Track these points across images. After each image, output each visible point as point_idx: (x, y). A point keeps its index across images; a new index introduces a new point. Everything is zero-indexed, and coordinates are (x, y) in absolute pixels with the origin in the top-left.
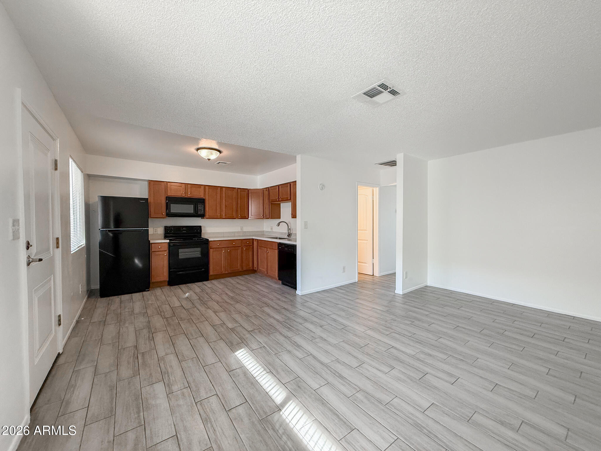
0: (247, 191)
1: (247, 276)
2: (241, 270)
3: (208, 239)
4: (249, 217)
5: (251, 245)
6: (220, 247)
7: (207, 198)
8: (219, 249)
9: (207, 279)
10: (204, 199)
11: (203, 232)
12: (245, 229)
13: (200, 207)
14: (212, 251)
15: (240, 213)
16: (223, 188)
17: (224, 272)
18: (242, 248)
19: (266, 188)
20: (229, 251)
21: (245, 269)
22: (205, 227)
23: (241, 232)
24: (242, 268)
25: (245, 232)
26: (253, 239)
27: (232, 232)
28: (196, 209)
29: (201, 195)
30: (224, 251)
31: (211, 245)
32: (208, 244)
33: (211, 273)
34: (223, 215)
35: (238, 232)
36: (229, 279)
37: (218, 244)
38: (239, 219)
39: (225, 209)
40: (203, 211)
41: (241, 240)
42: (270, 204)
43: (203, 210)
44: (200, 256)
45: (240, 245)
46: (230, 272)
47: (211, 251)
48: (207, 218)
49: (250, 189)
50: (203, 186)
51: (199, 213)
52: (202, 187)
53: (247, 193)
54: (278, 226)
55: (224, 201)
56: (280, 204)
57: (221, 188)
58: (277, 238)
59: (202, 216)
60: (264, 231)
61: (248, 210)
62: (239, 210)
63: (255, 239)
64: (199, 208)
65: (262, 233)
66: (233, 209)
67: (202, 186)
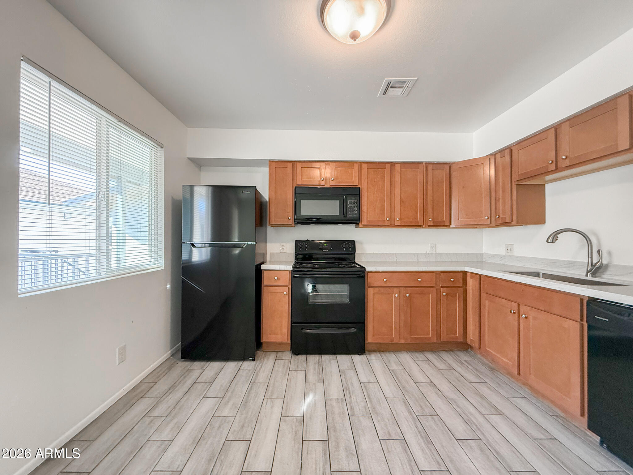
0: (447, 167)
1: (449, 355)
2: (435, 340)
3: (365, 268)
4: (450, 224)
5: (459, 287)
6: (389, 284)
7: (364, 187)
8: (386, 289)
9: (361, 350)
10: (360, 188)
11: (357, 252)
12: (441, 249)
13: (352, 204)
14: (372, 293)
15: (431, 214)
16: (397, 165)
17: (396, 341)
18: (438, 292)
19: (501, 151)
20: (407, 295)
21: (444, 337)
22: (361, 243)
23: (432, 254)
24: (439, 336)
25: (441, 254)
26: (465, 273)
27: (414, 254)
28: (344, 207)
29: (353, 182)
30: (396, 295)
31: (370, 280)
32: (364, 277)
33: (370, 338)
34: (394, 220)
35: (426, 255)
36: (406, 358)
37: (385, 280)
38: (429, 226)
39: (400, 206)
40: (356, 212)
41: (437, 274)
42: (514, 186)
43: (356, 209)
44: (347, 301)
45: (434, 285)
46: (409, 341)
47: (370, 293)
48: (365, 226)
49: (454, 163)
50: (358, 164)
51: (350, 215)
52: (356, 166)
53: (448, 172)
54: (552, 242)
55: (398, 190)
56: (545, 184)
57: (393, 164)
58: (537, 275)
59: (356, 221)
60: (483, 254)
61: (448, 208)
62: (429, 206)
63: (471, 273)
64: (350, 205)
65: (479, 260)
66: (416, 207)
67: (355, 164)
